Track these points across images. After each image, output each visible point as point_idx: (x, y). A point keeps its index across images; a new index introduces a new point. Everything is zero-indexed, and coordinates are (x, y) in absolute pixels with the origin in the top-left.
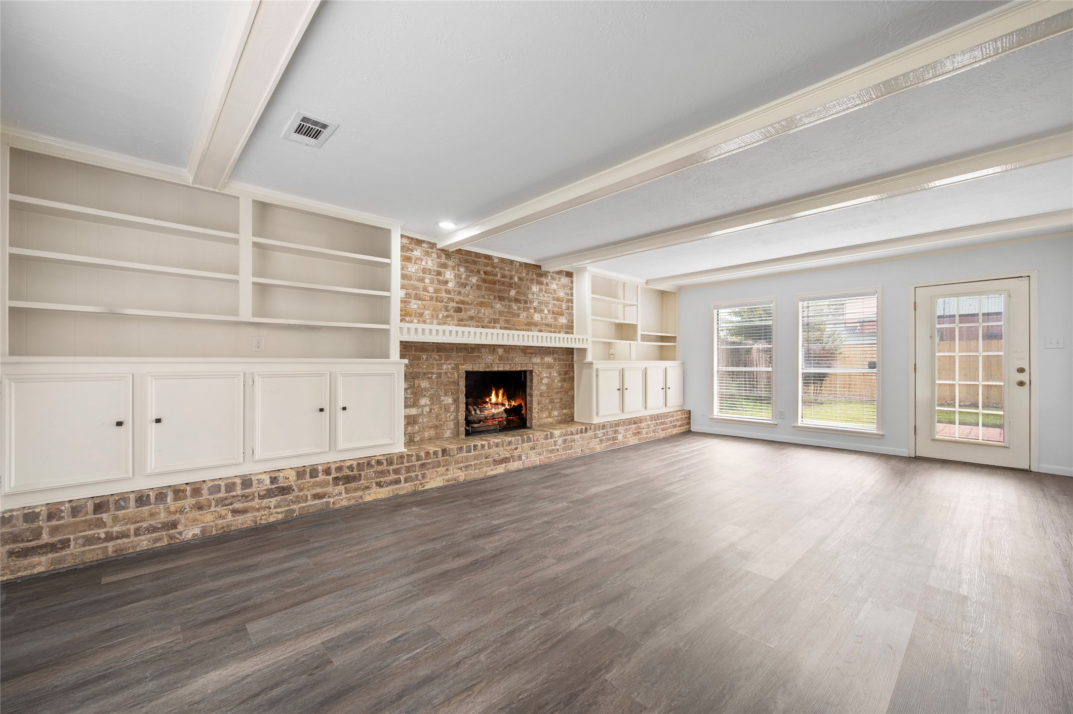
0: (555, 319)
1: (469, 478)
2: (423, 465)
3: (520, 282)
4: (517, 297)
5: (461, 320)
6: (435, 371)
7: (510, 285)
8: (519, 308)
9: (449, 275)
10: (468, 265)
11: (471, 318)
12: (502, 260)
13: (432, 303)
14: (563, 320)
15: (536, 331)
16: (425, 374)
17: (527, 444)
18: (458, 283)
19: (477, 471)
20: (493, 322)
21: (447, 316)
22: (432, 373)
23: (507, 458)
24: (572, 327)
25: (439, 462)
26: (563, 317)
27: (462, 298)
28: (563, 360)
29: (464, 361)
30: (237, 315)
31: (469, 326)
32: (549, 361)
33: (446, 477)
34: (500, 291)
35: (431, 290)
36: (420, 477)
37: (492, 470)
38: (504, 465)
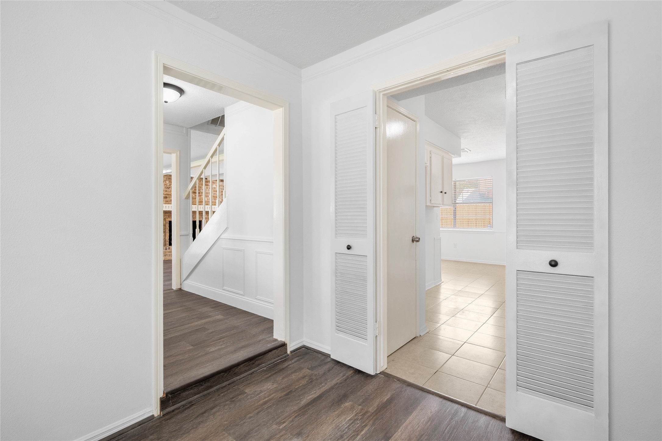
1: (166, 259)
19: (170, 257)
29: (168, 217)
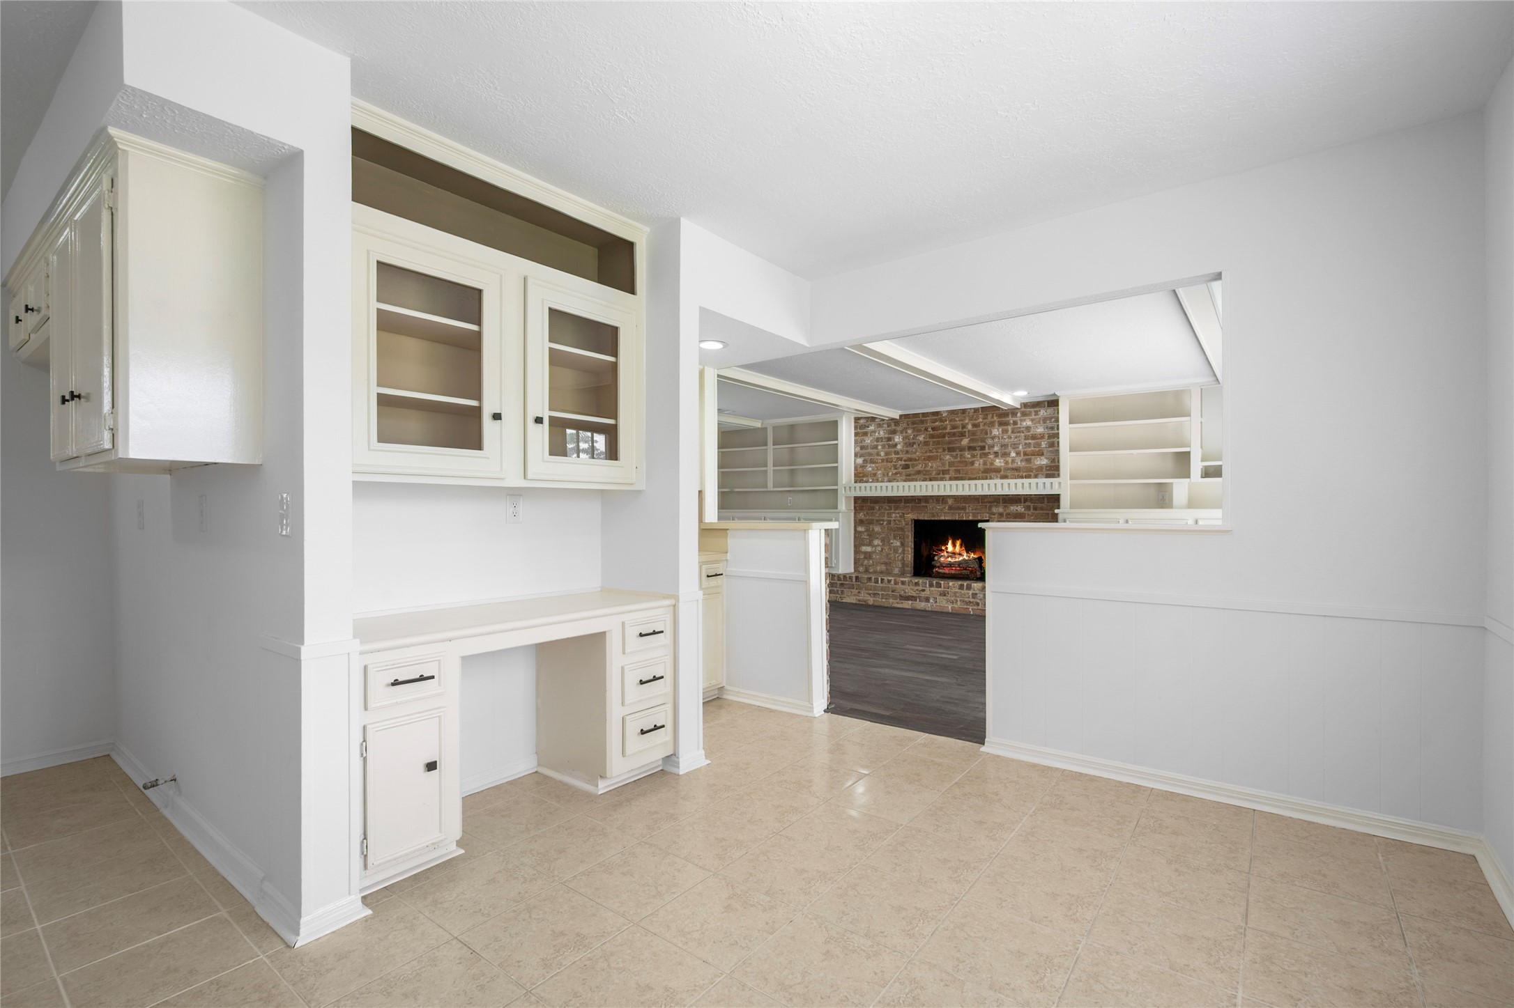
0: (1028, 461)
2: (842, 584)
3: (975, 429)
4: (972, 445)
5: (909, 475)
6: (886, 518)
7: (962, 435)
8: (973, 456)
9: (897, 438)
10: (916, 426)
11: (919, 472)
12: (952, 412)
13: (883, 464)
14: (1043, 461)
15: (997, 477)
16: (877, 521)
17: (937, 589)
18: (906, 443)
19: (882, 600)
20: (940, 475)
21: (896, 474)
22: (884, 521)
23: (912, 597)
24: (1057, 468)
25: (853, 585)
26: (1043, 458)
27: (909, 456)
28: (1042, 509)
29: (911, 511)
30: (766, 487)
31: (916, 480)
32: (1017, 510)
33: (858, 598)
34: (950, 443)
35: (882, 454)
36: (840, 592)
37: (897, 603)
38: (910, 602)
